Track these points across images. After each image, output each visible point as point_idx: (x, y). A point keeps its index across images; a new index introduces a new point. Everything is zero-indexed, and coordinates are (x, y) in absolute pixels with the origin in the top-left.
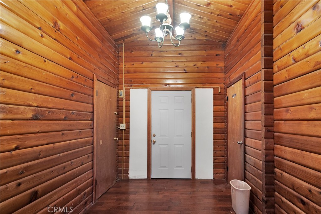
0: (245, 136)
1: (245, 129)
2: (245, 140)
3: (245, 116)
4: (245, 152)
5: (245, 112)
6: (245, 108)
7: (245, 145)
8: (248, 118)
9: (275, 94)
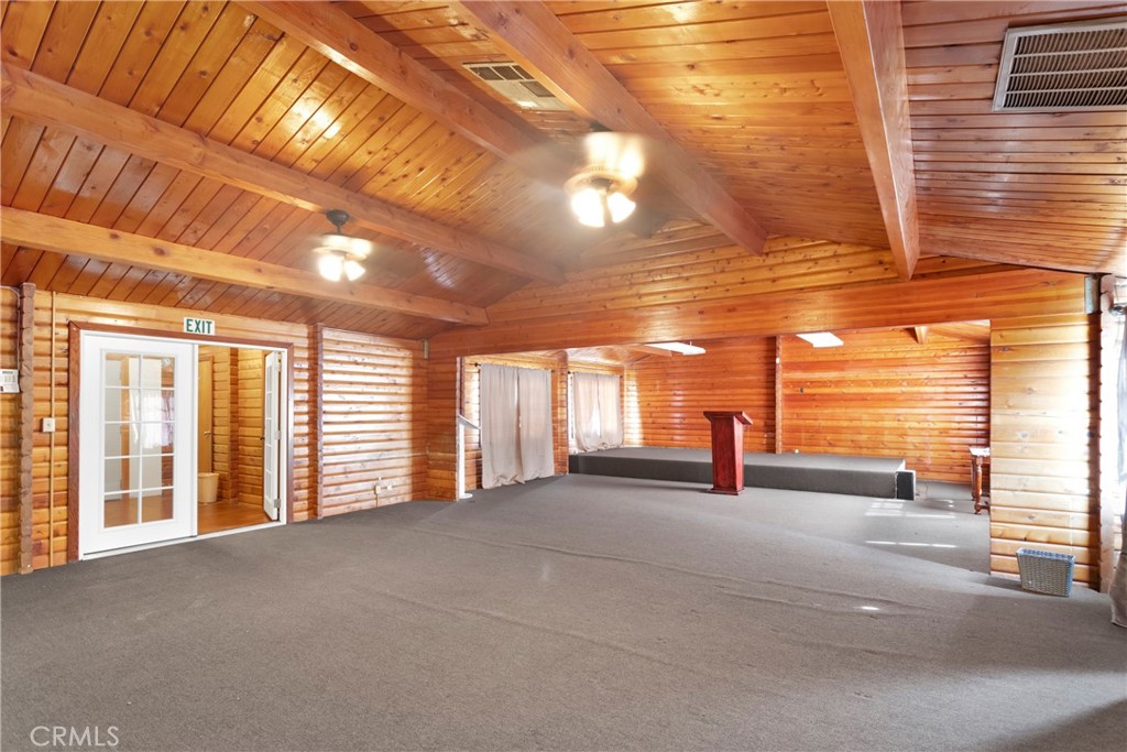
0: (213, 425)
1: (213, 417)
2: (213, 430)
3: (213, 403)
4: (213, 443)
5: (213, 399)
6: (213, 395)
7: (213, 434)
8: (216, 405)
9: (239, 386)
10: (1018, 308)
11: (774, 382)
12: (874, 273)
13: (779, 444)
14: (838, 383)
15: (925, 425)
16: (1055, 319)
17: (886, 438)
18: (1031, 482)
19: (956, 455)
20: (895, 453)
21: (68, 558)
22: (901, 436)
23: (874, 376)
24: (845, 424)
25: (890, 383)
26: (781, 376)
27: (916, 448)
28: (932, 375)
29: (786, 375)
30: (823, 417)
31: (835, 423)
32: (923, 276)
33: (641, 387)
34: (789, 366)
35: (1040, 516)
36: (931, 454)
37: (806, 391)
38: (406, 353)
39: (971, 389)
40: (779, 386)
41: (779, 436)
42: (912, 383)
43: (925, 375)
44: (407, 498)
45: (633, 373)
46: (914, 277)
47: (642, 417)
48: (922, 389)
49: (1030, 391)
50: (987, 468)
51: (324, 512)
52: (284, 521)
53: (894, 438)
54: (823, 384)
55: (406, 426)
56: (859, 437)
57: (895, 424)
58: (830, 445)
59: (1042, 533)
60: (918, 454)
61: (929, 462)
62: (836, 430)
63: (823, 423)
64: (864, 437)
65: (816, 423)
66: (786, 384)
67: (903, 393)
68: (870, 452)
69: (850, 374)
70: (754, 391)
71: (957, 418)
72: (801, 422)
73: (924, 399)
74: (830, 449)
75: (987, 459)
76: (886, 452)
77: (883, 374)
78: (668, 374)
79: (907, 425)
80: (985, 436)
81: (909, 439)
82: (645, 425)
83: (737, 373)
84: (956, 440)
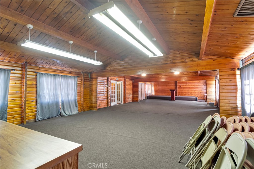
10: (209, 79)
11: (176, 85)
12: (195, 75)
13: (177, 94)
14: (186, 85)
15: (198, 91)
16: (212, 80)
17: (193, 93)
18: (210, 96)
19: (202, 96)
20: (194, 95)
21: (107, 106)
22: (195, 93)
23: (191, 85)
24: (187, 91)
25: (193, 85)
26: (177, 84)
27: (197, 95)
28: (199, 84)
29: (178, 84)
30: (184, 90)
31: (185, 91)
32: (200, 75)
33: (154, 86)
34: (178, 83)
35: (211, 99)
36: (199, 96)
37: (181, 87)
38: (131, 81)
39: (204, 86)
40: (177, 86)
41: (177, 93)
42: (196, 85)
43: (198, 84)
44: (131, 101)
45: (153, 84)
46: (199, 75)
47: (155, 91)
48: (198, 86)
49: (210, 87)
50: (206, 96)
51: (126, 102)
52: (123, 103)
53: (194, 93)
54: (184, 86)
55: (131, 91)
56: (189, 93)
57: (194, 91)
58: (185, 94)
59: (212, 101)
60: (197, 96)
61: (199, 97)
62: (186, 92)
63: (184, 91)
64: (190, 93)
65: (183, 91)
66: (178, 86)
67: (195, 87)
68: (190, 95)
69: (187, 84)
70: (173, 86)
71: (202, 91)
72: (180, 91)
73: (198, 88)
74: (185, 95)
75: (206, 95)
76: (193, 95)
77: (192, 84)
78: (159, 84)
79: (196, 91)
80: (206, 93)
81: (196, 94)
82: (155, 92)
83: (171, 84)
84: (202, 94)
